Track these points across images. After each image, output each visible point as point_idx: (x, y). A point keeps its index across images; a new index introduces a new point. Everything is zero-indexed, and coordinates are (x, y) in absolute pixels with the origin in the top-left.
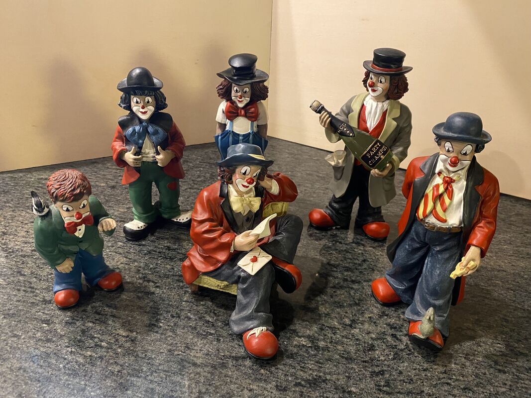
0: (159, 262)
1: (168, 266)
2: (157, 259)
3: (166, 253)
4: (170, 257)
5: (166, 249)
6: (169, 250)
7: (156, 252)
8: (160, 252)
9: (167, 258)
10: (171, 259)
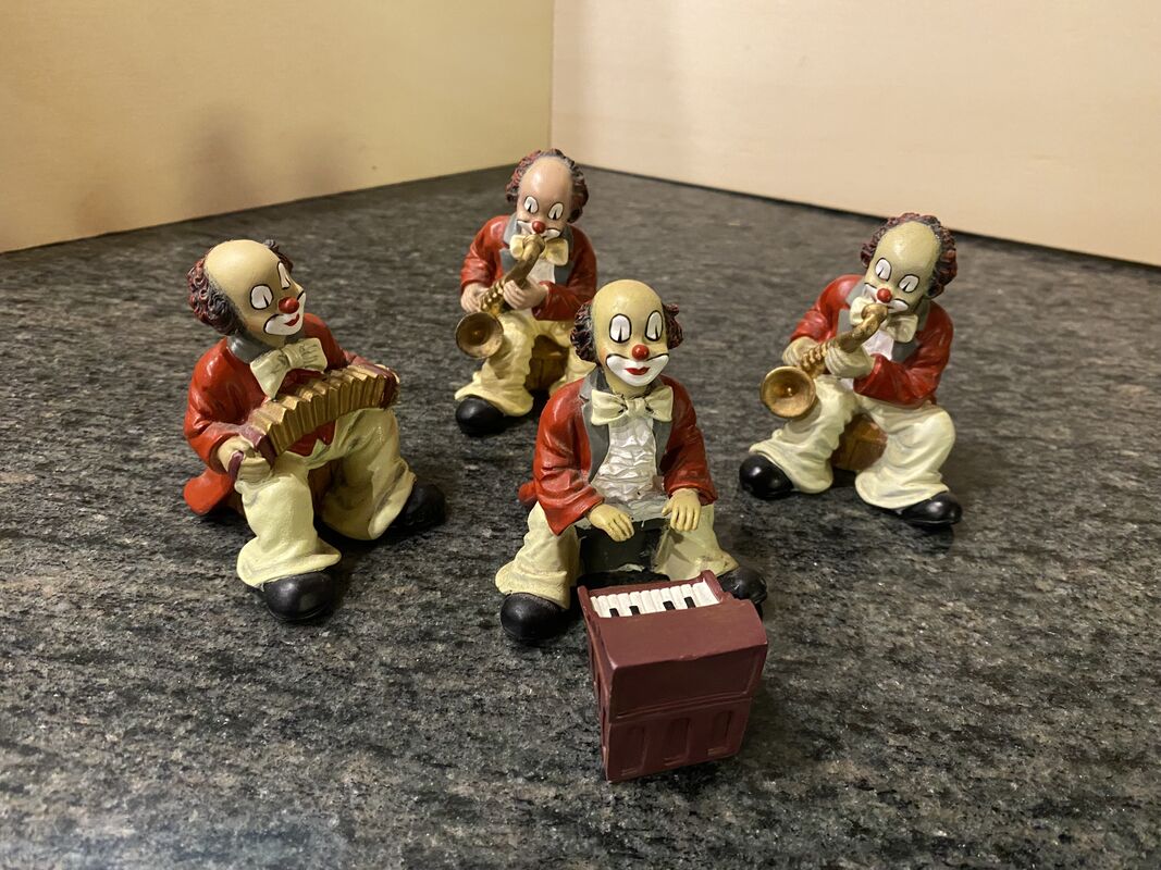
0: (177, 755)
1: (226, 780)
2: (169, 733)
3: (212, 694)
4: (232, 715)
5: (213, 670)
6: (228, 674)
7: (162, 690)
8: (180, 694)
9: (217, 728)
10: (240, 727)
